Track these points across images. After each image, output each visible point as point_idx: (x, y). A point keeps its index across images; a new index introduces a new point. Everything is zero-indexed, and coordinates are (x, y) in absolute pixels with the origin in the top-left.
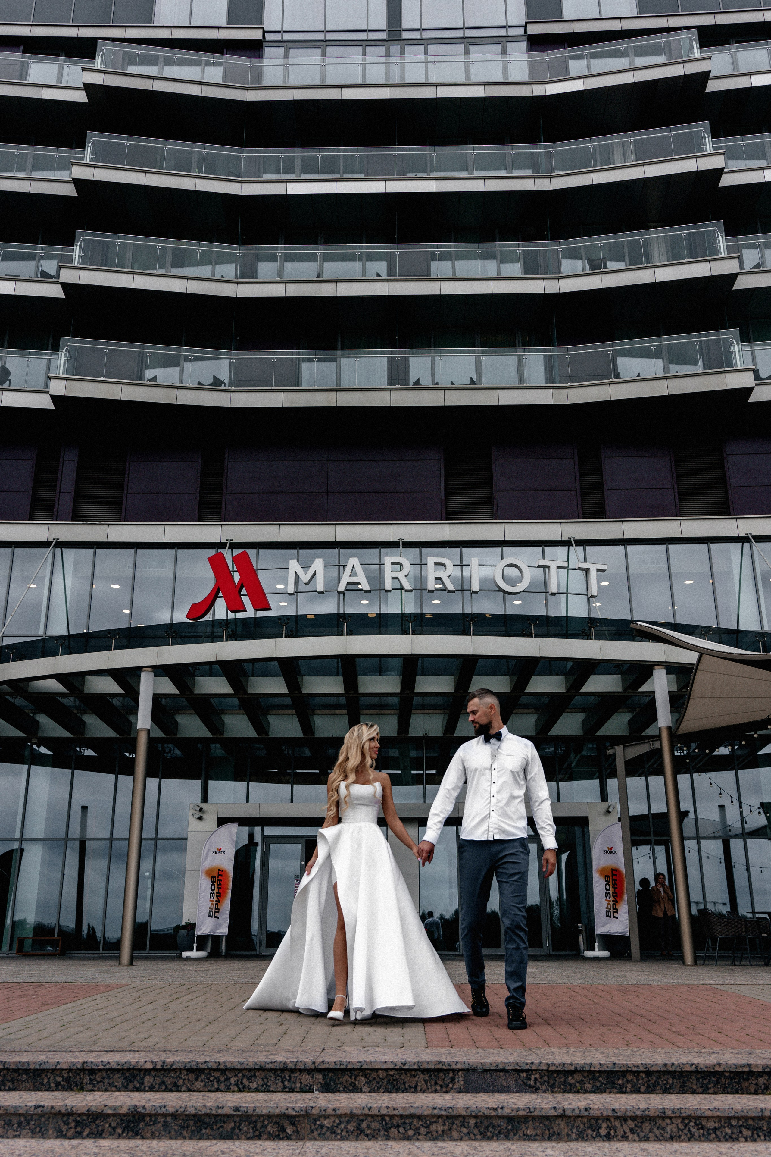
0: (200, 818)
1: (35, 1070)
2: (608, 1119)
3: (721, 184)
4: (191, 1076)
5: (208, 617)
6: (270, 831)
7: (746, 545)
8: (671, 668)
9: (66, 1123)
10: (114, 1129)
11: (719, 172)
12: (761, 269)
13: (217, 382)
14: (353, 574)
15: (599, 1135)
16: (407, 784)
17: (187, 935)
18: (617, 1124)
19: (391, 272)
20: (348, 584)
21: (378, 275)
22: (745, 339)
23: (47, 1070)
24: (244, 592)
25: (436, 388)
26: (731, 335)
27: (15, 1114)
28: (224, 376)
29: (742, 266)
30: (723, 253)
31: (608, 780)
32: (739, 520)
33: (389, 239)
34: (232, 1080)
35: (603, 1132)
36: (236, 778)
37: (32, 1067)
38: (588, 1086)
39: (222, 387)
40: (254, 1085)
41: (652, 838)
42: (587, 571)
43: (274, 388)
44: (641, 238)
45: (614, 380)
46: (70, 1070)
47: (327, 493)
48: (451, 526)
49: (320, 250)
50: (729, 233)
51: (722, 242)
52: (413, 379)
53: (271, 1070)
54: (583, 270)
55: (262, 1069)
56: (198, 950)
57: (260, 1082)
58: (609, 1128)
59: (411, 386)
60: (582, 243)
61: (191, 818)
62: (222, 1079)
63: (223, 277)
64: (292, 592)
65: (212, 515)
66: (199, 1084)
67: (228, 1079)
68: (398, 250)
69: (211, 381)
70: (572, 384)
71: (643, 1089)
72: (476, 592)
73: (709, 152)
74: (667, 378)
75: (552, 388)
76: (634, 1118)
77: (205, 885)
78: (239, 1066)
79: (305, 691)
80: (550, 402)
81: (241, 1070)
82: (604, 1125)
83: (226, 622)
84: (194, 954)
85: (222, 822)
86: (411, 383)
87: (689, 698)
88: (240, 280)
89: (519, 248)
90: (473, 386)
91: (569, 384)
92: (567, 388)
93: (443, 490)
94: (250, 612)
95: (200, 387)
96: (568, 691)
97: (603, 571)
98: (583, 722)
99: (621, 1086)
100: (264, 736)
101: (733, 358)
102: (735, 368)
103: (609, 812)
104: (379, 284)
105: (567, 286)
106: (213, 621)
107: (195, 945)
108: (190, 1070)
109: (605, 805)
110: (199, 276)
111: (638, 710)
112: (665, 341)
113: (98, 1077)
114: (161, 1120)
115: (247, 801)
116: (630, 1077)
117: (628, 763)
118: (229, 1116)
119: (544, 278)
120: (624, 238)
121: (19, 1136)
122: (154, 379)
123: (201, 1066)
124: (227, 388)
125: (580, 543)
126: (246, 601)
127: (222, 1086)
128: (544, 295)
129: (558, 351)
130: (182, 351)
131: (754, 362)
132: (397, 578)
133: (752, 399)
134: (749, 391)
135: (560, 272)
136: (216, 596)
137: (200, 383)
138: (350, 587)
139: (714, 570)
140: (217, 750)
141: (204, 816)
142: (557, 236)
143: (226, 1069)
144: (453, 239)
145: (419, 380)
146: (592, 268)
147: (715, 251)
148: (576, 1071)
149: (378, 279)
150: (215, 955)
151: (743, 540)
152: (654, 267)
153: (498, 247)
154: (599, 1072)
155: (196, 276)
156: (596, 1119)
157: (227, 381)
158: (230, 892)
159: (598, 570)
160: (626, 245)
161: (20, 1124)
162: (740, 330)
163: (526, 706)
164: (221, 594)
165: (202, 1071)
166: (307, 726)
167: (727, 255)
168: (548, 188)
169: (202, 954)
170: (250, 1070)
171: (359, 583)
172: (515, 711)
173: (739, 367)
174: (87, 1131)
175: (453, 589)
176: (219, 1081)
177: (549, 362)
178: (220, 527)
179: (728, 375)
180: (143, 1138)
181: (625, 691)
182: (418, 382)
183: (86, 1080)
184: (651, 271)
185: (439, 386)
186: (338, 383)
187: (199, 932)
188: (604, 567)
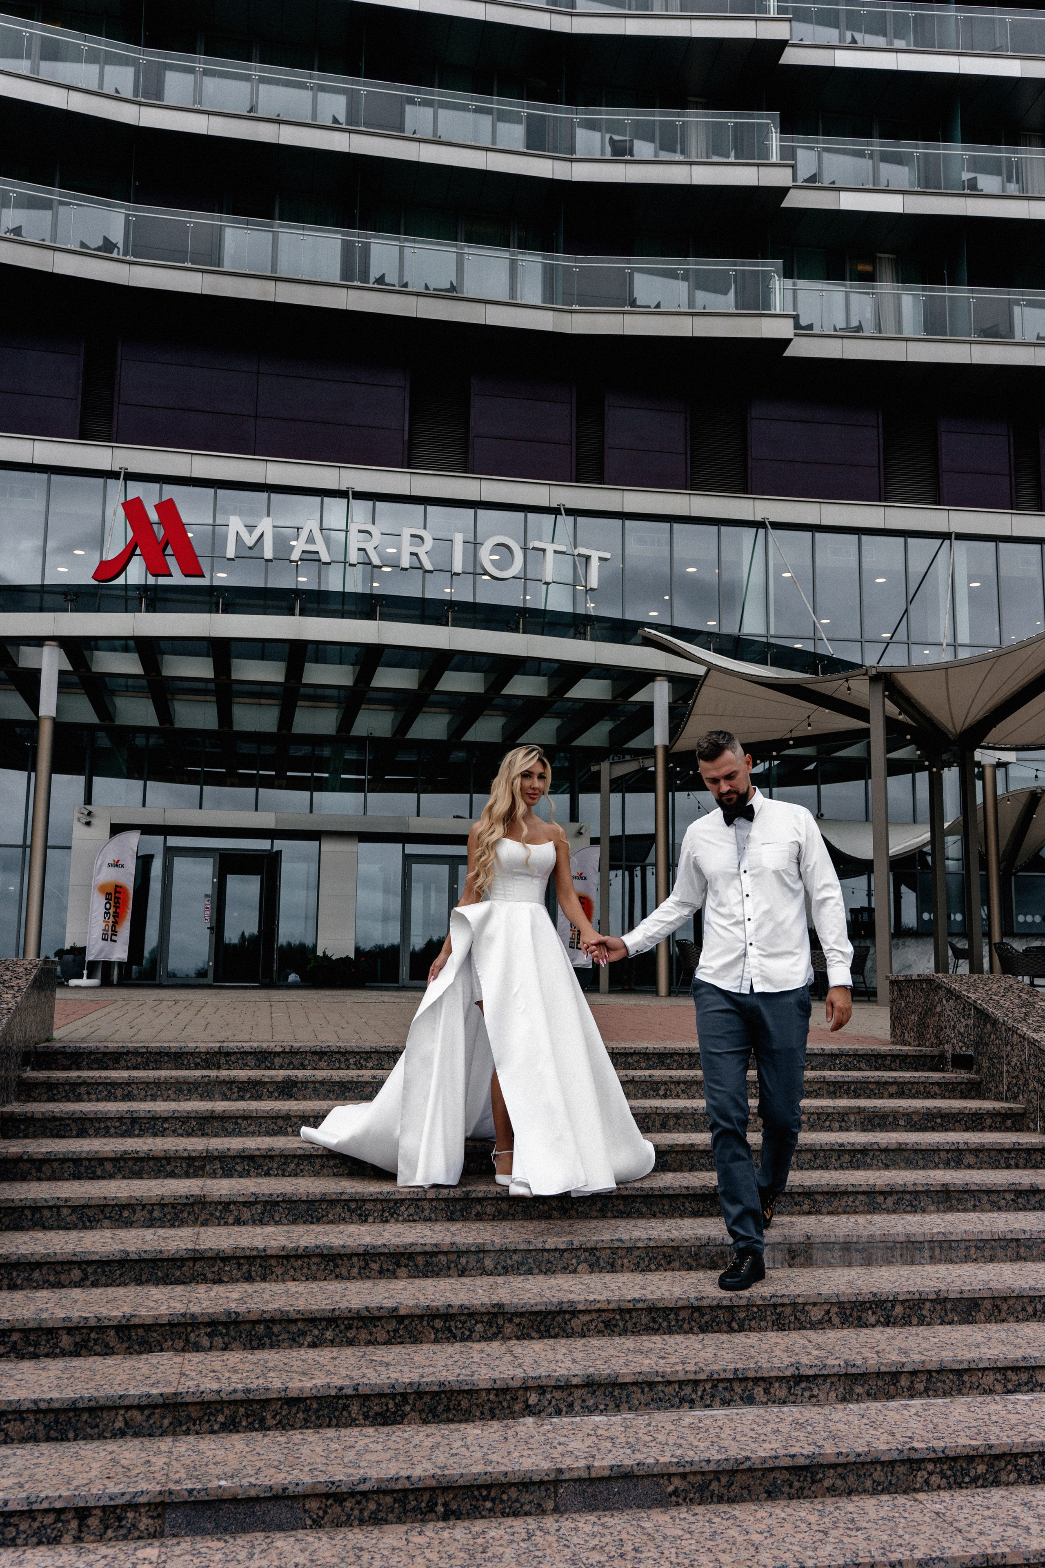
0: (88, 824)
1: (175, 1053)
2: (666, 1083)
3: (782, 61)
4: (316, 1058)
5: (120, 581)
6: (175, 841)
7: (761, 532)
8: (674, 679)
9: (230, 1089)
10: (271, 1093)
11: (781, 45)
12: (817, 184)
13: (108, 246)
14: (311, 540)
15: (658, 1095)
16: (333, 790)
17: (74, 961)
18: (673, 1087)
19: (352, 118)
20: (303, 552)
21: (335, 120)
22: (788, 274)
23: (187, 1053)
24: (169, 550)
25: (403, 290)
26: (772, 266)
27: (185, 1082)
28: (117, 237)
29: (795, 179)
30: (774, 159)
31: (581, 796)
32: (757, 502)
33: (352, 70)
34: (351, 1061)
35: (661, 1092)
36: (129, 775)
37: (173, 1050)
38: (643, 1065)
39: (114, 255)
40: (370, 1065)
41: (624, 863)
42: (588, 558)
43: (190, 265)
44: (679, 120)
45: (629, 308)
46: (208, 1053)
47: (256, 417)
48: (414, 477)
49: (256, 69)
50: (785, 129)
51: (775, 140)
52: (374, 274)
53: (384, 1053)
54: (603, 153)
55: (377, 1052)
56: (89, 977)
57: (375, 1062)
58: (666, 1090)
59: (371, 285)
60: (605, 114)
61: (76, 822)
62: (343, 1059)
63: (117, 91)
64: (232, 556)
65: (99, 431)
66: (322, 1064)
67: (347, 1060)
68: (365, 87)
69: (100, 243)
70: (577, 307)
71: (686, 1066)
72: (458, 574)
73: (772, 15)
74: (693, 314)
75: (554, 310)
76: (685, 1083)
77: (99, 903)
78: (357, 1050)
79: (235, 676)
80: (550, 328)
81: (358, 1053)
82: (663, 1088)
83: (144, 589)
84: (84, 982)
85: (116, 829)
86: (372, 280)
87: (690, 715)
88: (143, 100)
89: (524, 108)
90: (452, 293)
91: (574, 307)
92: (571, 312)
93: (406, 428)
94: (177, 578)
95: (84, 251)
96: (550, 696)
97: (606, 560)
98: (559, 729)
99: (669, 1065)
100: (168, 725)
101: (772, 295)
102: (772, 312)
103: (581, 834)
104: (337, 135)
105: (582, 173)
106: (126, 585)
107: (85, 972)
108: (315, 1053)
109: (575, 826)
110: (84, 87)
111: (623, 719)
112: (693, 264)
113: (233, 1058)
114: (311, 1086)
115: (144, 805)
116: (676, 1058)
117: (613, 782)
118: (367, 1083)
119: (553, 158)
120: (657, 116)
121: (189, 1100)
122: (17, 231)
123: (324, 1050)
124: (121, 257)
125: (570, 512)
126: (172, 563)
127: (343, 1065)
128: (552, 181)
129: (563, 260)
130: (55, 194)
131: (795, 308)
132: (364, 550)
133: (789, 352)
134: (785, 343)
135: (572, 151)
136: (133, 554)
137: (83, 245)
138: (306, 556)
139: (723, 559)
140: (103, 741)
141: (93, 821)
142: (572, 101)
143: (347, 1052)
144: (436, 84)
145: (383, 276)
146: (614, 153)
147: (765, 153)
148: (635, 1053)
149: (335, 126)
150: (106, 983)
151: (758, 525)
152: (691, 163)
153: (497, 103)
154: (653, 1054)
155: (79, 85)
156: (657, 1083)
157: (121, 245)
158: (130, 911)
159: (601, 559)
160: (657, 124)
161: (189, 1090)
162: (784, 263)
163: (497, 708)
164: (138, 551)
165: (325, 1053)
166: (225, 716)
167: (779, 162)
168: (566, 30)
169: (95, 982)
170: (366, 1053)
171: (317, 552)
172: (486, 712)
173: (778, 312)
174: (248, 1095)
175: (431, 568)
176: (340, 1062)
177: (549, 274)
178: (110, 450)
179: (764, 320)
180: (296, 1099)
181: (614, 698)
182: (381, 280)
183: (223, 1060)
184: (686, 168)
185: (410, 289)
186: (274, 268)
187: (89, 957)
188: (607, 555)
